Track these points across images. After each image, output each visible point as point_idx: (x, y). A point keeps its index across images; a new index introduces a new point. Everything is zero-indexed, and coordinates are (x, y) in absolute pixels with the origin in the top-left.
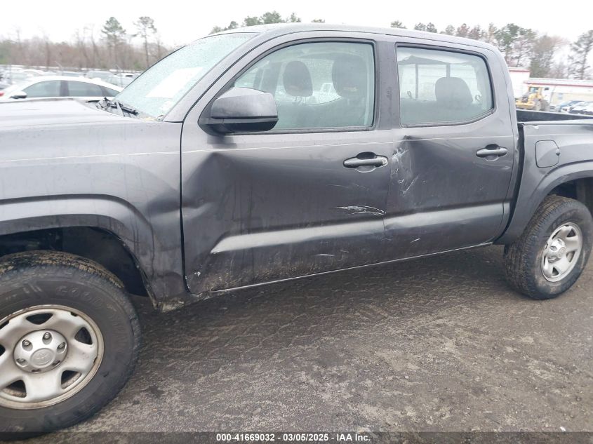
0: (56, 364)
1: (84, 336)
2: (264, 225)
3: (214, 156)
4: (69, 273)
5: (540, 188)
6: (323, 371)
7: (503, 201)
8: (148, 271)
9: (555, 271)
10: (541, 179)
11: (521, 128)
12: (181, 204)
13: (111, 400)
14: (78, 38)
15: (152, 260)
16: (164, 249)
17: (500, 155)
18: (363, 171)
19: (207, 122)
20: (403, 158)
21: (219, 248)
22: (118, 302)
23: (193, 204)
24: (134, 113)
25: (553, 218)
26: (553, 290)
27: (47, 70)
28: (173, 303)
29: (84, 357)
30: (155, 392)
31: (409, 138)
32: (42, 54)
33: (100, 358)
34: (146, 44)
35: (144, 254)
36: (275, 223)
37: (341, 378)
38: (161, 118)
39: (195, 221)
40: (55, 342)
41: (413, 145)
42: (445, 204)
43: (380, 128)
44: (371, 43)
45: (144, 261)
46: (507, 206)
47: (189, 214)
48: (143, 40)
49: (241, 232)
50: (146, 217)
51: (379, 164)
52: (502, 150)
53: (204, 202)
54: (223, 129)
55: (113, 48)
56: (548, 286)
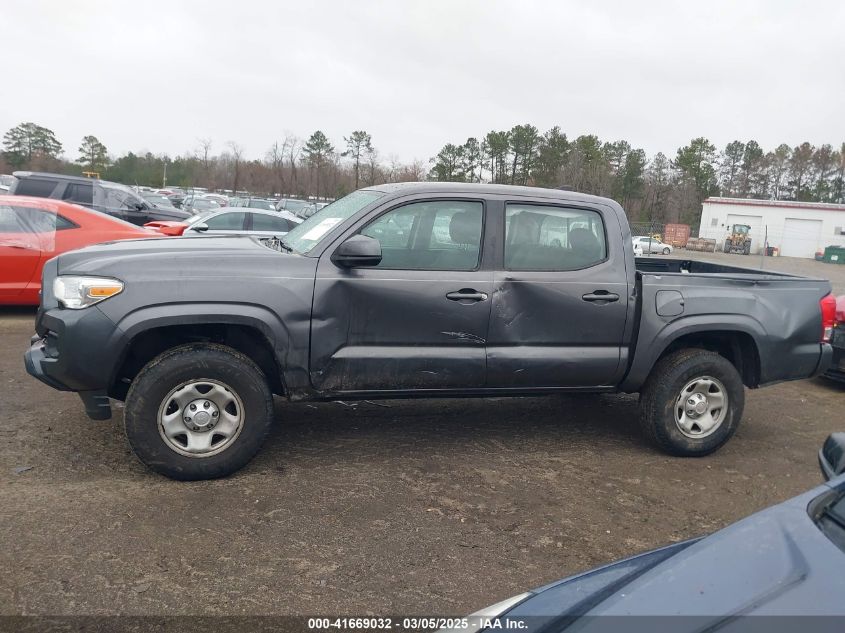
0: (210, 427)
1: (231, 408)
2: (377, 340)
3: (340, 283)
4: (227, 358)
5: (661, 335)
6: (421, 474)
7: (620, 345)
8: (283, 363)
9: (696, 427)
10: (662, 327)
11: (638, 278)
12: (311, 316)
13: (244, 465)
14: (275, 157)
15: (287, 354)
16: (296, 348)
17: (611, 300)
18: (465, 304)
19: (337, 258)
20: (505, 297)
21: (339, 355)
22: (259, 386)
23: (320, 317)
24: (290, 250)
25: (684, 368)
26: (691, 446)
27: (234, 194)
28: (300, 393)
29: (230, 424)
30: (281, 470)
31: (510, 279)
32: (229, 174)
33: (240, 428)
34: (357, 166)
35: (281, 350)
36: (385, 340)
37: (434, 480)
38: (306, 255)
39: (321, 330)
40: (211, 410)
41: (515, 286)
42: (552, 340)
43: (484, 269)
44: (481, 201)
45: (280, 355)
46: (625, 351)
47: (318, 324)
48: (354, 161)
49: (358, 344)
50: (286, 323)
51: (479, 299)
52: (611, 296)
53: (329, 317)
54: (348, 264)
55: (315, 171)
56: (685, 441)
